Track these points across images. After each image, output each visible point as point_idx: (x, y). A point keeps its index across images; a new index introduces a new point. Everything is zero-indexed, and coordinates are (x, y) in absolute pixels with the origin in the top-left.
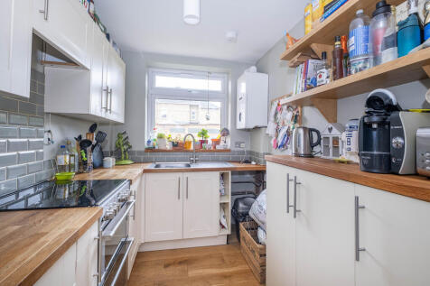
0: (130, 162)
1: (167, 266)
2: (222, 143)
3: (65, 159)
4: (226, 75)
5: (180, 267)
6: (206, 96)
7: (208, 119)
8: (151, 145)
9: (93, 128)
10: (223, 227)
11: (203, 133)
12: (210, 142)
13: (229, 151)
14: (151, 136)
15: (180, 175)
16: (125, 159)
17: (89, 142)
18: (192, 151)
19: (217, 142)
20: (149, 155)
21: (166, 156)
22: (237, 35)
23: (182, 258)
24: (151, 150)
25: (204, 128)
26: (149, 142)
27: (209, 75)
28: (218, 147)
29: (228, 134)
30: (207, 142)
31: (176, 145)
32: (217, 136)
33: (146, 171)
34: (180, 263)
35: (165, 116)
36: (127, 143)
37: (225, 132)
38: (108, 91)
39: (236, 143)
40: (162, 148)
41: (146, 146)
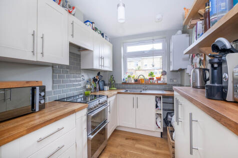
0: (115, 89)
1: (126, 139)
2: (162, 79)
3: (88, 86)
4: (165, 40)
5: (132, 141)
6: (152, 53)
7: (153, 66)
8: (125, 81)
9: (99, 74)
10: (159, 127)
11: (151, 74)
12: (155, 79)
13: (166, 84)
14: (124, 76)
15: (134, 96)
16: (113, 87)
17: (97, 80)
18: (144, 84)
19: (159, 79)
20: (124, 85)
21: (131, 86)
22: (162, 16)
23: (135, 138)
24: (125, 83)
25: (152, 71)
26: (124, 79)
27: (153, 41)
28: (159, 82)
29: (165, 74)
30: (153, 79)
31: (136, 81)
32: (159, 75)
33: (118, 93)
34: (133, 139)
35: (146, 65)
36: (114, 80)
37: (164, 73)
38: (102, 58)
39: (171, 80)
40: (130, 82)
41: (123, 81)
